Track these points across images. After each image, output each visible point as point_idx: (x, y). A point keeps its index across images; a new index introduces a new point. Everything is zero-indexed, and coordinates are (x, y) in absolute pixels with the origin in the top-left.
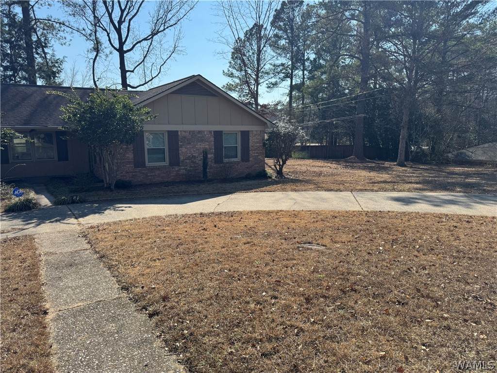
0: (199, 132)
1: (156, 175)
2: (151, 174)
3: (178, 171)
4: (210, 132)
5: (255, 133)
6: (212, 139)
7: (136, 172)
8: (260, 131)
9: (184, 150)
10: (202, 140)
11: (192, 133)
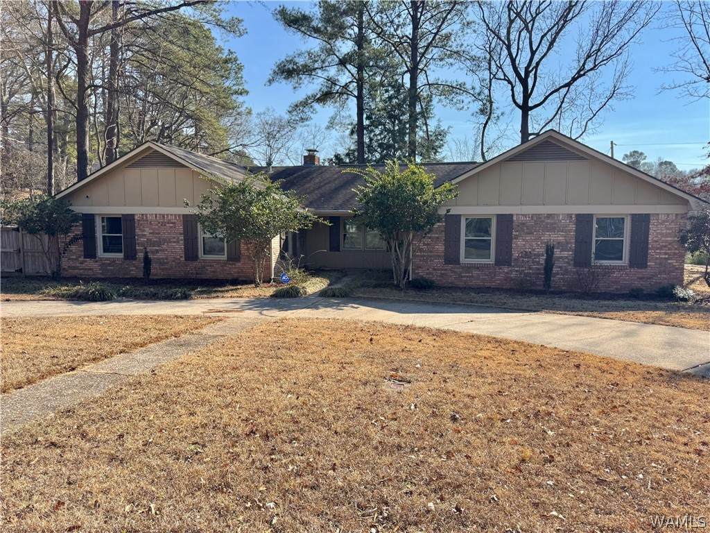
0: (549, 216)
1: (472, 276)
2: (467, 275)
3: (507, 273)
4: (570, 216)
5: (663, 217)
6: (573, 227)
7: (446, 270)
8: (677, 215)
9: (520, 242)
10: (553, 228)
11: (537, 218)
